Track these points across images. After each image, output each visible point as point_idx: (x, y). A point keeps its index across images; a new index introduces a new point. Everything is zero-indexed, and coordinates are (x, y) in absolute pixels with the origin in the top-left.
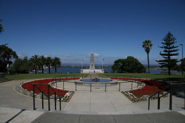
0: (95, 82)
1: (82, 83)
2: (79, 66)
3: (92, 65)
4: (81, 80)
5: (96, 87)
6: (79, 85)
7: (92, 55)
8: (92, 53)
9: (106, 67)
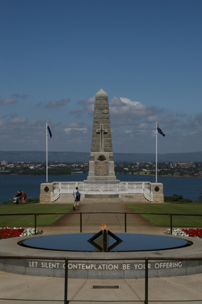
0: (100, 250)
1: (24, 260)
2: (35, 164)
3: (102, 158)
4: (21, 244)
5: (99, 283)
6: (10, 267)
7: (102, 104)
8: (102, 92)
9: (180, 170)
